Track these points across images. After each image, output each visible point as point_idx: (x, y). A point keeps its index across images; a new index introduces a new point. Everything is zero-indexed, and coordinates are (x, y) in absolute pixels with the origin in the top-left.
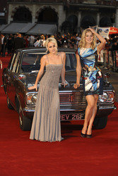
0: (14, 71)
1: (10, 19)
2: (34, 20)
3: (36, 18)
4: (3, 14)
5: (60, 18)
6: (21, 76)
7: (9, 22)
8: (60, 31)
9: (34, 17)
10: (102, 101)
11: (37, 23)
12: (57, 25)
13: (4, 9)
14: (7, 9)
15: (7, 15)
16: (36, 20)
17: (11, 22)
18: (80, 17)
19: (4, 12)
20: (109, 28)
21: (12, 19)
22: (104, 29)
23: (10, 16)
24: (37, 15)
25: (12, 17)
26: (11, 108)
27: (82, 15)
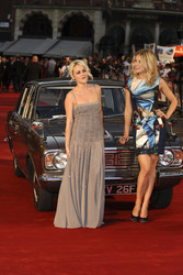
0: (24, 115)
1: (18, 32)
2: (56, 34)
3: (59, 30)
4: (6, 25)
5: (97, 31)
6: (36, 123)
7: (16, 38)
8: (96, 51)
9: (55, 30)
10: (164, 163)
11: (61, 39)
12: (93, 42)
13: (9, 17)
14: (13, 17)
15: (12, 25)
16: (59, 35)
17: (20, 37)
18: (128, 29)
19: (8, 21)
20: (174, 48)
21: (20, 33)
22: (166, 49)
23: (17, 28)
24: (61, 26)
25: (21, 29)
26: (20, 174)
27: (131, 26)
